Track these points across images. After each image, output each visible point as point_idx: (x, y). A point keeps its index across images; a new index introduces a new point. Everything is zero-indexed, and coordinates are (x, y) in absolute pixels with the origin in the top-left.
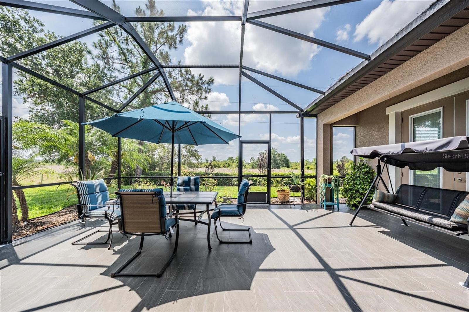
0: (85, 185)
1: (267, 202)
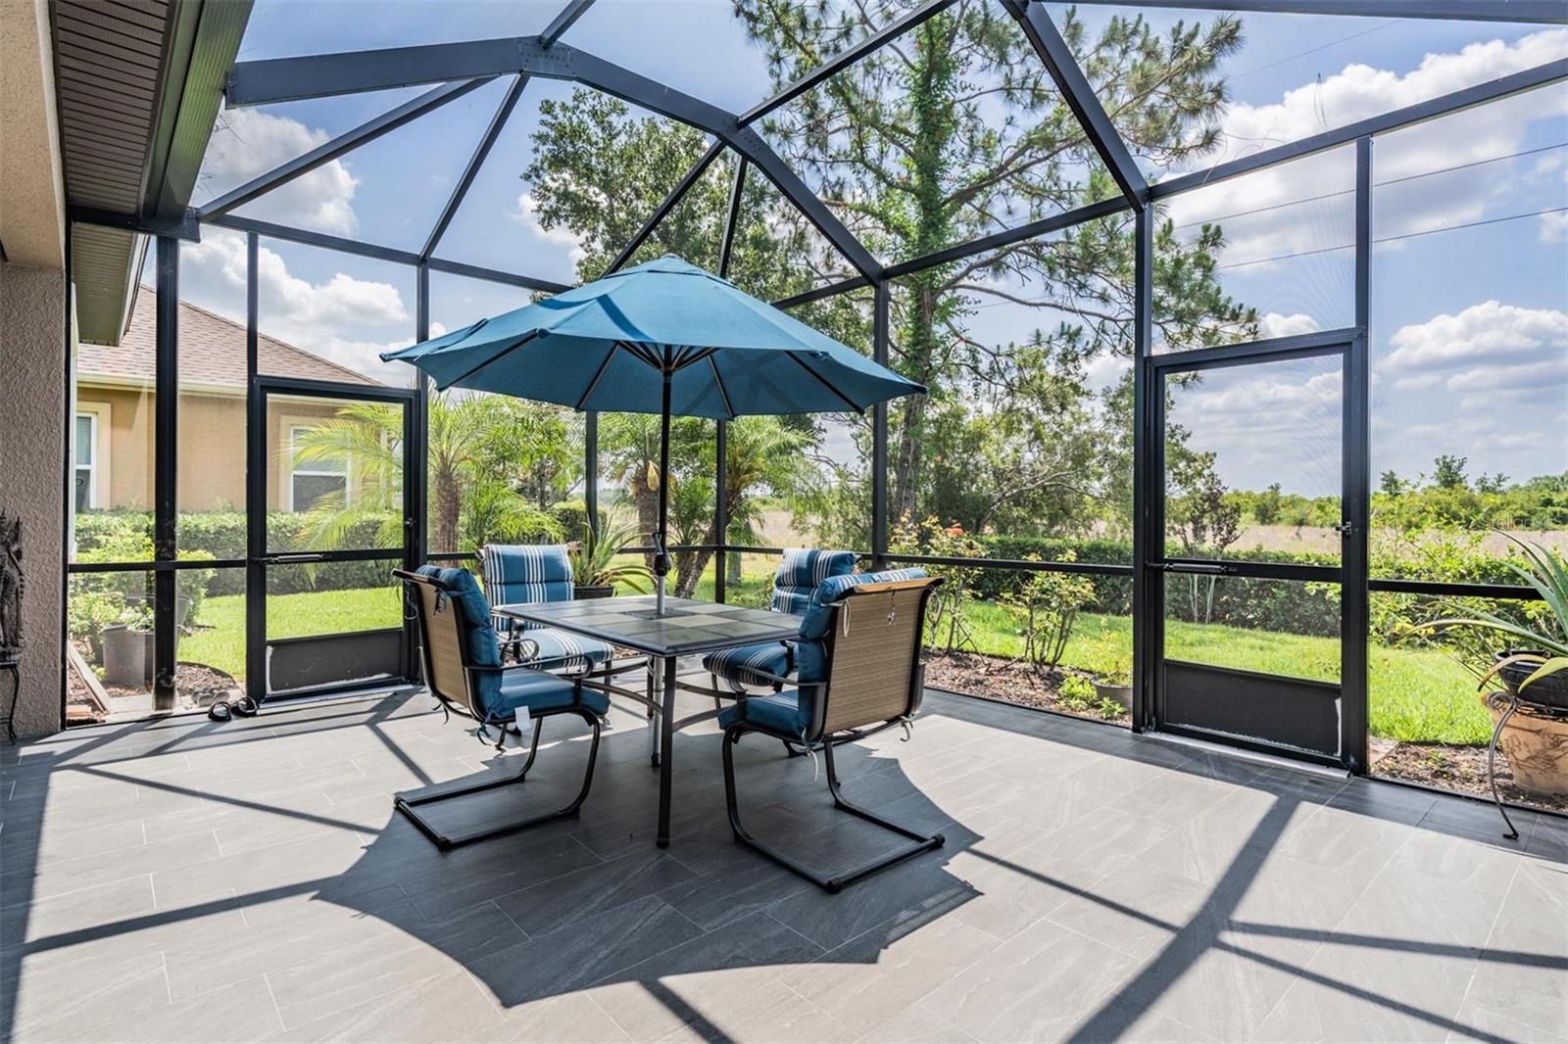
0: (498, 555)
1: (1342, 757)
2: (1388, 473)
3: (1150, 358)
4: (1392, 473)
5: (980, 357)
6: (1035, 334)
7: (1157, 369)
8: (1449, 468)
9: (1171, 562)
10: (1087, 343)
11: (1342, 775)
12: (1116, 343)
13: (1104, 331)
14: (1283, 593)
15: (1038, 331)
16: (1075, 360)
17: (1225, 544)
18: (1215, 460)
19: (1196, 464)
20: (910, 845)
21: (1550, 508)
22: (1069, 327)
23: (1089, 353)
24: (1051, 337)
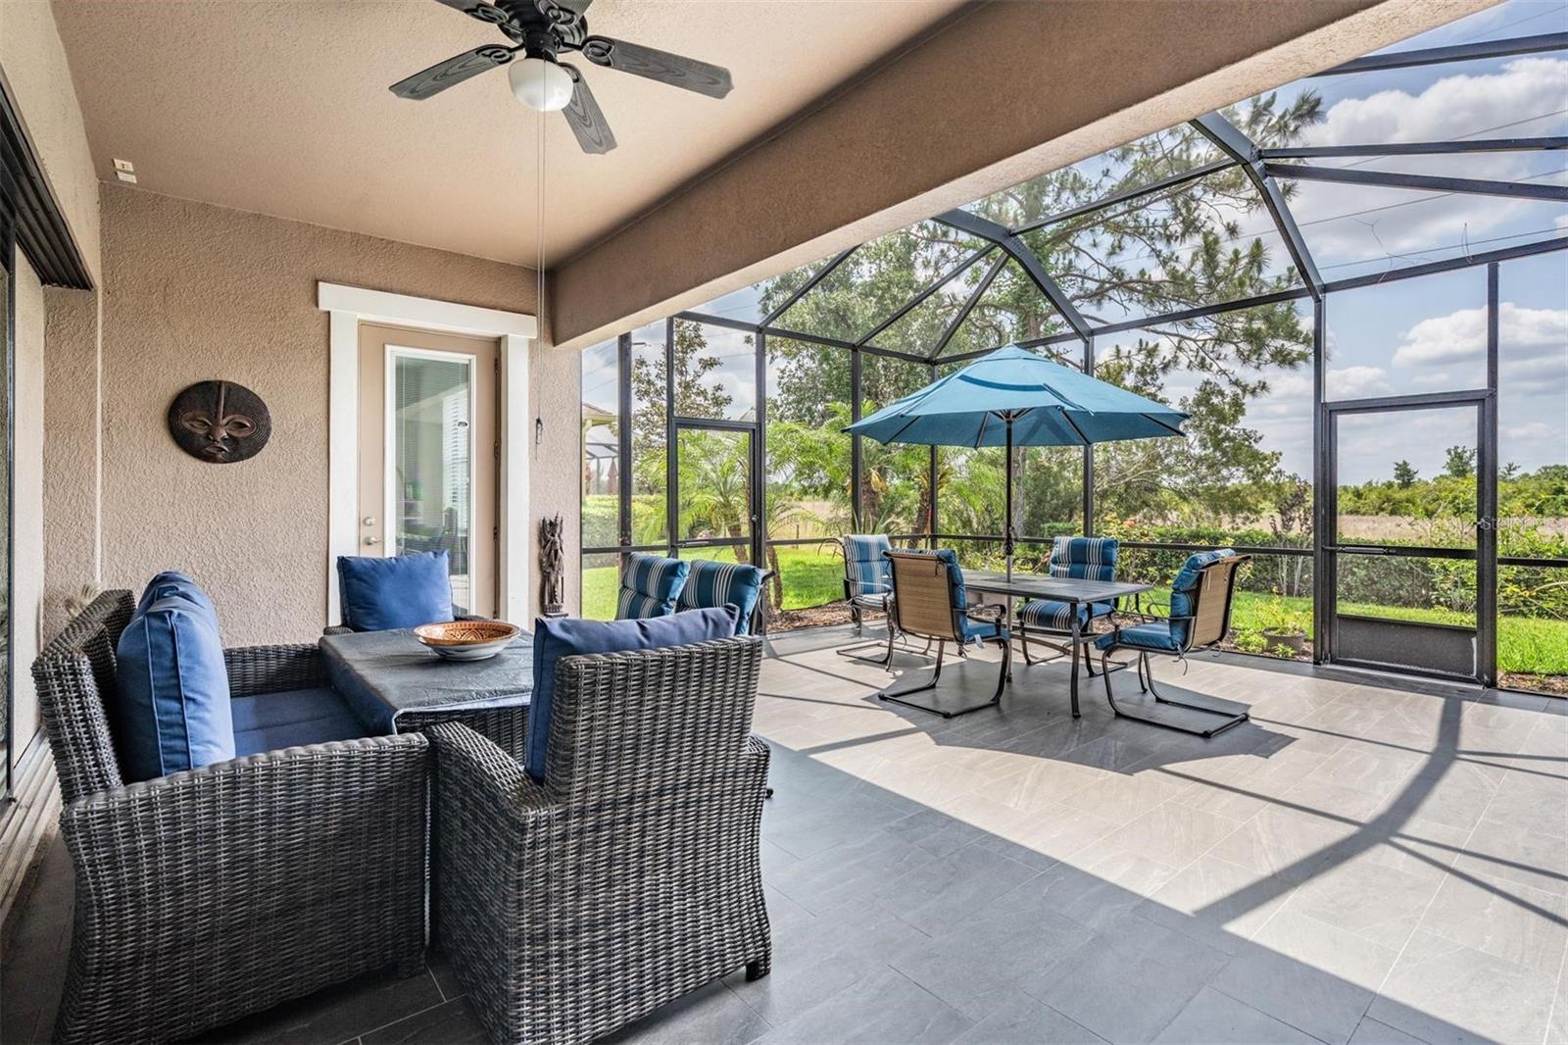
0: (858, 543)
1: (1477, 676)
2: (1401, 463)
3: (1325, 403)
4: (1405, 463)
6: (1115, 350)
7: (1330, 411)
8: (1461, 458)
9: (1344, 546)
10: (1164, 358)
11: (1480, 688)
12: (1193, 359)
14: (1363, 573)
15: (1118, 347)
16: (1153, 372)
18: (1281, 458)
19: (1267, 462)
20: (1227, 720)
21: (1561, 496)
22: (1147, 344)
23: (1166, 367)
24: (1129, 352)
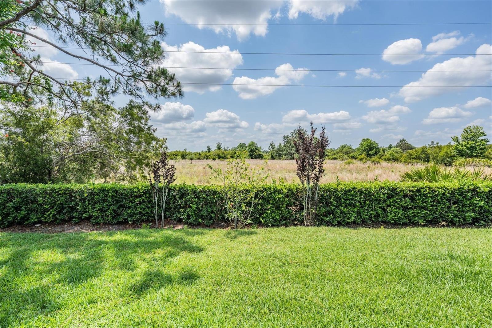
2: (208, 146)
5: (51, 83)
6: (87, 79)
8: (219, 145)
13: (119, 82)
15: (88, 78)
16: (107, 94)
17: (169, 184)
18: (167, 141)
19: (160, 143)
22: (104, 77)
23: (113, 92)
24: (95, 81)
